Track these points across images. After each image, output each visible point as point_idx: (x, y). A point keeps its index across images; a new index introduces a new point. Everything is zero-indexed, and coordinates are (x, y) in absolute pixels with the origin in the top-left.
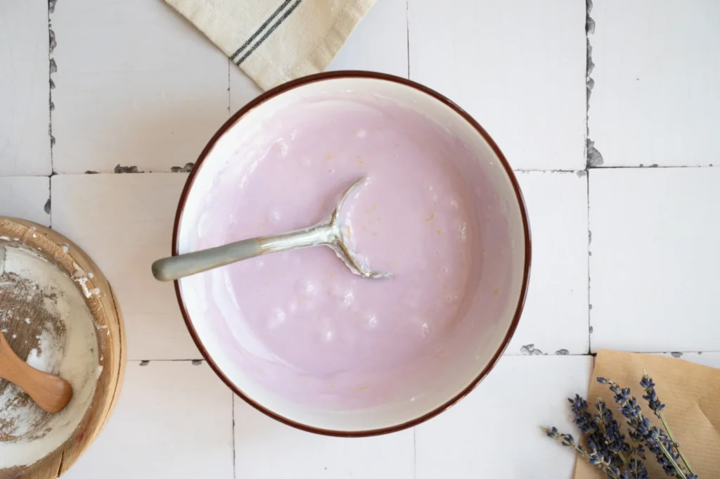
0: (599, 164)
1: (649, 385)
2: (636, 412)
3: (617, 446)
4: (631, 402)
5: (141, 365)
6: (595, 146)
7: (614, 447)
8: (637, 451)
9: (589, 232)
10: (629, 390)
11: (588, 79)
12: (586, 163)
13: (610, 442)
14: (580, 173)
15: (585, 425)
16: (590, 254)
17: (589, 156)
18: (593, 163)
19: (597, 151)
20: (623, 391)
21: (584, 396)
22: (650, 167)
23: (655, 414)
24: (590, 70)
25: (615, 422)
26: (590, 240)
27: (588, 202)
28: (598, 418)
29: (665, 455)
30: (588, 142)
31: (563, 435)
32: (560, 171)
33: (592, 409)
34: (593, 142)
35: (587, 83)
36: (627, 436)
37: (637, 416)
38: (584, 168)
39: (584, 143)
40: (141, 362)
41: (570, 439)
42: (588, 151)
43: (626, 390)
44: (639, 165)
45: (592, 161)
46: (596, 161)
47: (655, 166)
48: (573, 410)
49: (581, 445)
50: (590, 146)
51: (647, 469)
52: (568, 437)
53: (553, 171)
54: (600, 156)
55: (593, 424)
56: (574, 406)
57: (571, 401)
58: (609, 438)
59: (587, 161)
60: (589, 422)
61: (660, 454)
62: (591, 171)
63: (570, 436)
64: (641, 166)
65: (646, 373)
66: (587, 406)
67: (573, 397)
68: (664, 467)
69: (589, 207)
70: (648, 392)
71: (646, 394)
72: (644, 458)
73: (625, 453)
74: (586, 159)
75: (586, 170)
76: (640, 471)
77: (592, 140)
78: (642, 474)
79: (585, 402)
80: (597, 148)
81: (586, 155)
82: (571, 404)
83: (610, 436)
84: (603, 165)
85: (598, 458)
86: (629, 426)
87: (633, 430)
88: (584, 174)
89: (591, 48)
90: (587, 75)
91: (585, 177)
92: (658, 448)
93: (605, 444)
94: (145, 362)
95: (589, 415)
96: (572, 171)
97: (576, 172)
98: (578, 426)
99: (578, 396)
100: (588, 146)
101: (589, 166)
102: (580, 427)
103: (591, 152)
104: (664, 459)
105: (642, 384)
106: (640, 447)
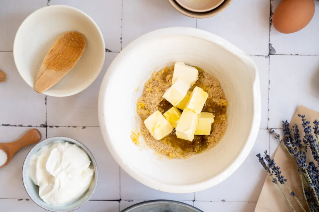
0: (275, 53)
1: (317, 123)
2: (310, 131)
3: (297, 144)
4: (308, 127)
5: (83, 128)
6: (273, 46)
7: (296, 144)
8: (304, 148)
9: (269, 80)
10: (309, 122)
11: (270, 19)
12: (268, 53)
13: (295, 141)
14: (266, 57)
15: (286, 132)
16: (269, 89)
17: (270, 50)
18: (272, 53)
19: (273, 48)
20: (307, 122)
21: (289, 122)
22: (295, 55)
23: (316, 136)
24: (271, 16)
25: (299, 135)
26: (269, 83)
27: (269, 68)
28: (293, 131)
29: (316, 152)
30: (270, 44)
31: (276, 134)
32: (258, 55)
33: (290, 127)
34: (272, 45)
35: (270, 21)
36: (302, 141)
37: (309, 133)
38: (268, 55)
39: (268, 45)
40: (82, 127)
41: (278, 136)
42: (269, 48)
43: (308, 122)
44: (290, 54)
45: (271, 52)
46: (273, 52)
47: (297, 55)
48: (283, 126)
49: (282, 140)
50: (270, 46)
51: (307, 156)
52: (278, 135)
53: (255, 56)
54: (274, 50)
55: (289, 133)
56: (284, 124)
57: (283, 122)
58: (294, 140)
59: (269, 52)
60: (288, 132)
61: (314, 151)
62: (270, 56)
63: (279, 135)
64: (291, 55)
65: (317, 119)
66: (289, 126)
67: (285, 121)
68: (314, 157)
69: (269, 70)
70: (315, 127)
71: (314, 127)
72: (306, 151)
73: (299, 148)
74: (269, 51)
75: (268, 56)
76: (304, 155)
77: (271, 44)
78: (304, 157)
79: (289, 124)
80: (273, 47)
81: (269, 49)
82: (283, 123)
83: (296, 139)
84: (275, 54)
85: (290, 144)
86: (304, 137)
87: (305, 139)
88: (267, 57)
89: (272, 7)
90: (270, 18)
91: (268, 58)
92: (314, 148)
93: (293, 142)
94: (84, 127)
95: (289, 130)
96: (263, 56)
97: (264, 56)
98: (283, 132)
99: (287, 121)
100: (269, 46)
101: (270, 54)
102: (284, 133)
103: (271, 48)
104: (316, 153)
105: (314, 123)
106: (306, 147)
